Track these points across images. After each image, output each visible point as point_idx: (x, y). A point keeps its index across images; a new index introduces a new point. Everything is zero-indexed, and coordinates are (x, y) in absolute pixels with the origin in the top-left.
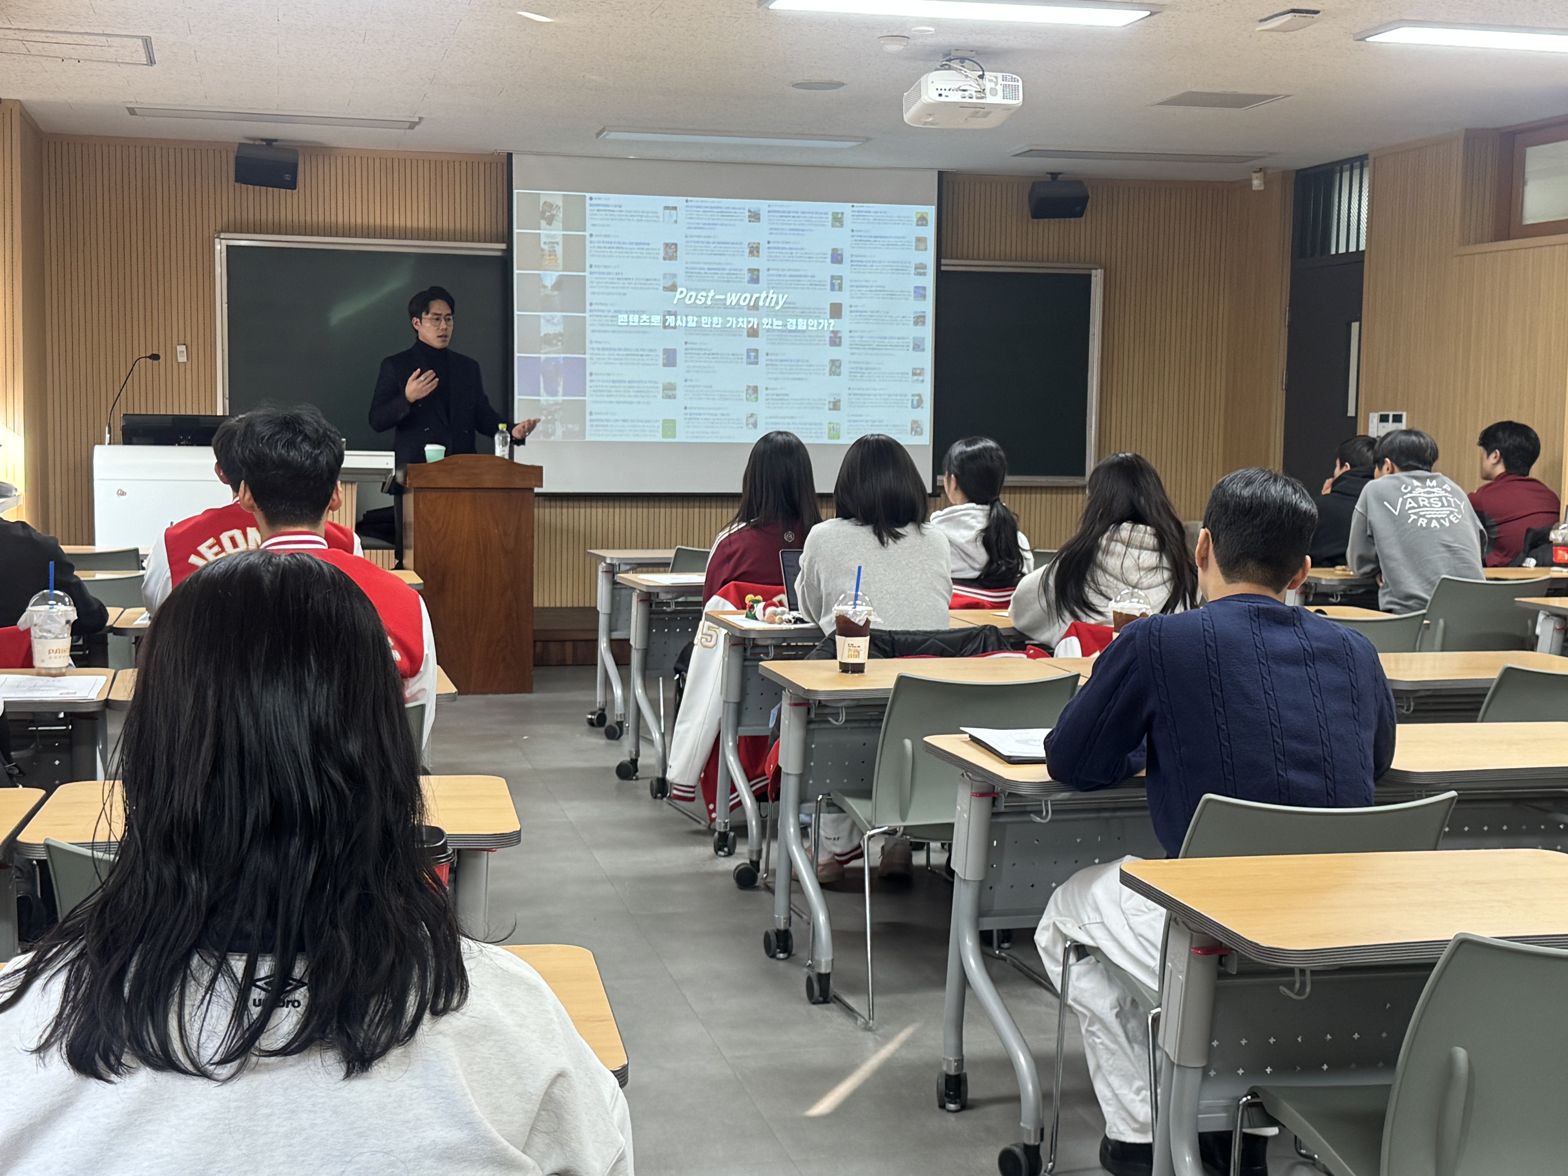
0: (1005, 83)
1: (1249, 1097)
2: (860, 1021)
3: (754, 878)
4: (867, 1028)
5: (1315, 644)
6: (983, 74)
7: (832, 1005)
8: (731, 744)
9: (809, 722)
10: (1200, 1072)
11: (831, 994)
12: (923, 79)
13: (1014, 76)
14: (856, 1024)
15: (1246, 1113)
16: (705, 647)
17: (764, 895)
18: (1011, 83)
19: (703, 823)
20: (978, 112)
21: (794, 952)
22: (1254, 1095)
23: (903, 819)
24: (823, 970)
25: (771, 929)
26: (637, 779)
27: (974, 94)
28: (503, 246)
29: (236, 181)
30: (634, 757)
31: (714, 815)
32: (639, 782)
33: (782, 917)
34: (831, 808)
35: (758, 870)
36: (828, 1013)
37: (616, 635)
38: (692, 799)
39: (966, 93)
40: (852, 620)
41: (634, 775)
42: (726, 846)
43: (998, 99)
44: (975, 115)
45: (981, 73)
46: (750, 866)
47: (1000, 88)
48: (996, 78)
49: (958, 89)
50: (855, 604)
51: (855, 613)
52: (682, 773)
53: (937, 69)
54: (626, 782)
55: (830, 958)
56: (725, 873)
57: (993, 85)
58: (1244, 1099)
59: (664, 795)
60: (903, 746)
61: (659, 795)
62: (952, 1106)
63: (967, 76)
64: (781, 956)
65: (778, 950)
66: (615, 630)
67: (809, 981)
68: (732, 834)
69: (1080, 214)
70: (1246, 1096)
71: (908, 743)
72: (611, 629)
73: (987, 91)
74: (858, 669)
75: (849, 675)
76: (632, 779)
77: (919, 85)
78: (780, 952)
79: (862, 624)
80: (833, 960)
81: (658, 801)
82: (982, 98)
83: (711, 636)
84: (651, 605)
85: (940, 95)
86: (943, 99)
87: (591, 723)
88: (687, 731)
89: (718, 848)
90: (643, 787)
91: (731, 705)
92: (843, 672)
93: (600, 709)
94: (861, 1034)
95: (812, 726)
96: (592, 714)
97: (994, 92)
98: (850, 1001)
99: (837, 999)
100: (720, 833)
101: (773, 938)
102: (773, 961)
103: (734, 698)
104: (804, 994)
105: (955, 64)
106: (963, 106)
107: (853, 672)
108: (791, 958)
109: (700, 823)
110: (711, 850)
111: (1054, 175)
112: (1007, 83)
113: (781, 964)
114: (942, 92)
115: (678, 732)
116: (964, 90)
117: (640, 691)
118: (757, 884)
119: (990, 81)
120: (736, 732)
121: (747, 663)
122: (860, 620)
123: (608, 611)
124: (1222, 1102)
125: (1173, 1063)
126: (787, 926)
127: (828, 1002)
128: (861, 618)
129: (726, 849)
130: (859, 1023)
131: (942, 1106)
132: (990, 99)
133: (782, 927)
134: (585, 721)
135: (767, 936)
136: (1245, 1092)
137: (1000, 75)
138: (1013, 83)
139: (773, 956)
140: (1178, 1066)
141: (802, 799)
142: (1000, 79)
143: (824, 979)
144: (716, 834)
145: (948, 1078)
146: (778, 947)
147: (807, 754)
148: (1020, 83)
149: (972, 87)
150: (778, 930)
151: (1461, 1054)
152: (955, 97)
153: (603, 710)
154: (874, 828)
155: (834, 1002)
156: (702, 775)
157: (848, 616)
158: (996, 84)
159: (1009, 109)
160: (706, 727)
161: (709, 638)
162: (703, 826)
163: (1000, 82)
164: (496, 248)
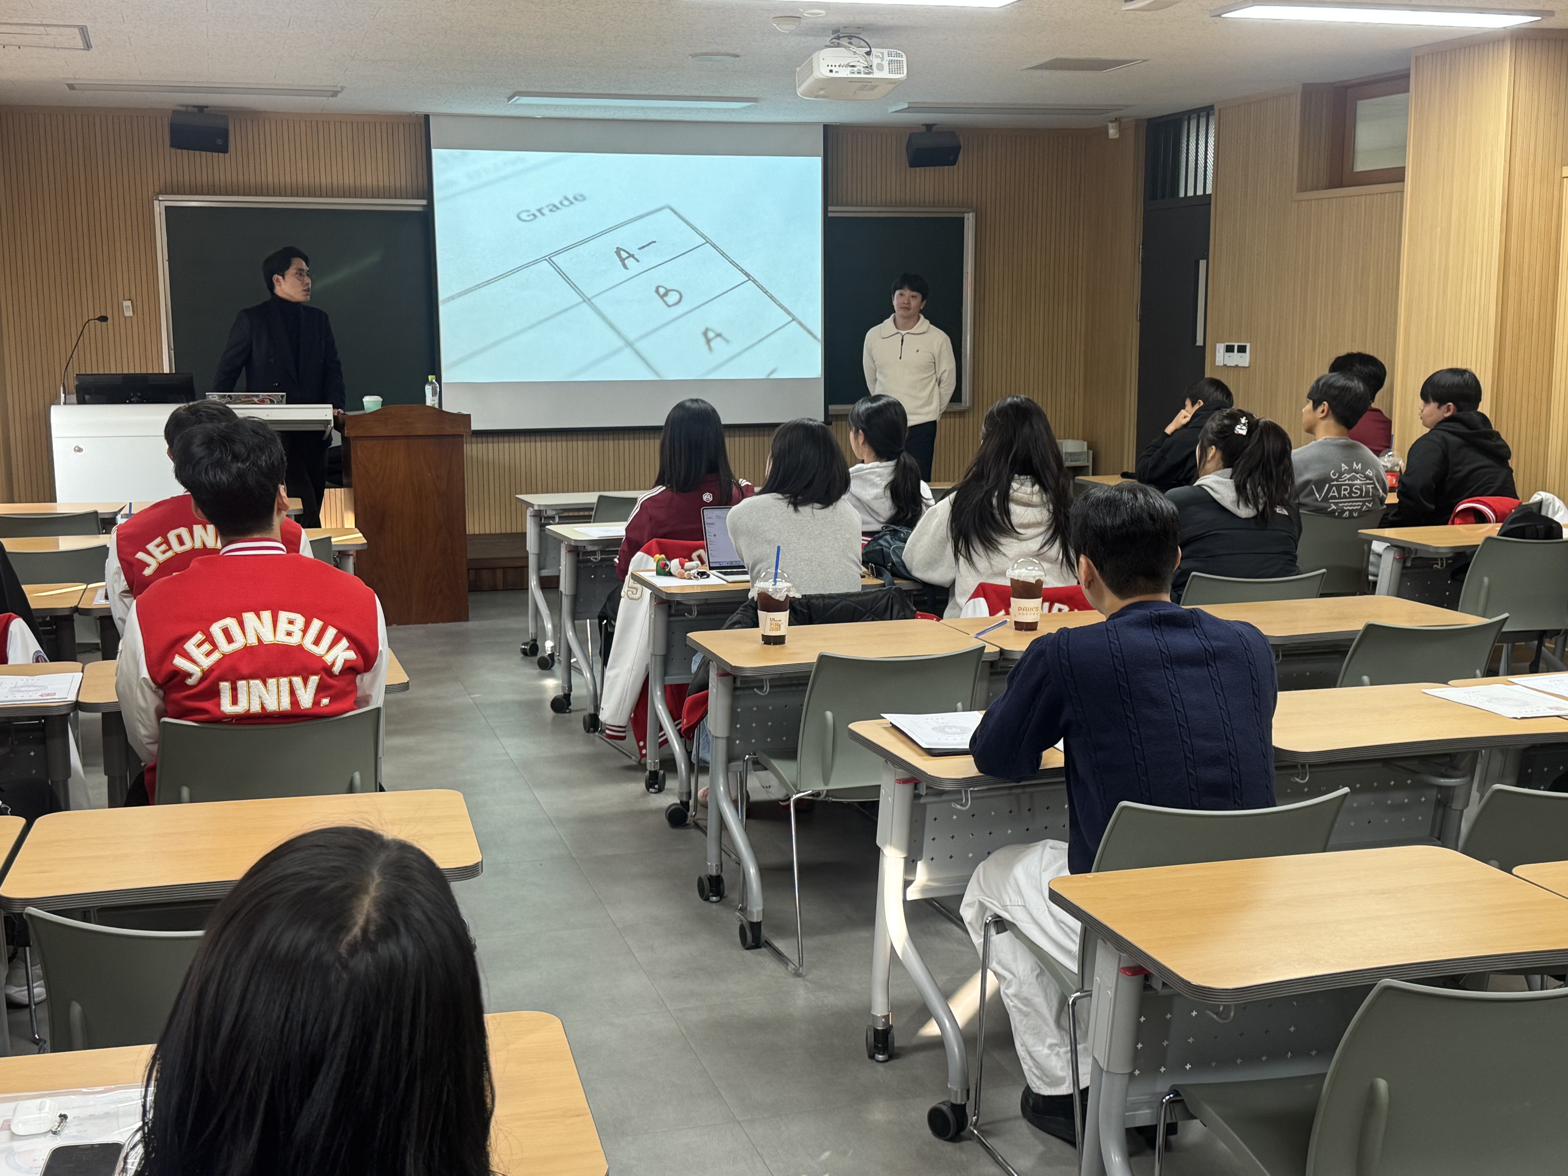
0: (891, 58)
1: (1172, 1096)
2: (791, 967)
3: (685, 817)
4: (797, 974)
5: (1215, 643)
6: (870, 51)
7: (763, 950)
8: (659, 693)
9: (735, 689)
10: (1127, 1076)
11: (763, 940)
12: (815, 56)
13: (899, 52)
14: (787, 969)
15: (1168, 1107)
16: (632, 599)
17: (694, 833)
18: (895, 58)
19: (634, 758)
20: (866, 86)
21: (726, 894)
22: (1177, 1094)
23: (826, 783)
24: (755, 919)
25: (703, 875)
26: (570, 712)
27: (862, 69)
28: (424, 202)
29: (172, 146)
30: (567, 692)
31: (644, 752)
32: (573, 714)
33: (714, 865)
34: (757, 766)
35: (688, 810)
36: (760, 958)
37: (545, 573)
38: (623, 738)
39: (855, 69)
40: (773, 596)
41: (567, 708)
42: (656, 784)
43: (885, 74)
44: (862, 88)
45: (869, 50)
46: (681, 807)
47: (885, 64)
48: (882, 54)
49: (848, 65)
50: (775, 581)
51: (775, 590)
52: (614, 715)
53: (827, 46)
54: (560, 715)
55: (760, 908)
56: (657, 811)
57: (879, 61)
58: (1167, 1097)
59: (596, 730)
60: (824, 718)
61: (592, 729)
62: (880, 1057)
63: (855, 53)
64: (714, 899)
65: (711, 894)
66: (544, 568)
67: (742, 929)
68: (662, 772)
69: (953, 163)
70: (1169, 1095)
71: (829, 714)
72: (540, 568)
73: (874, 67)
74: (779, 640)
75: (772, 647)
76: (565, 712)
77: (811, 62)
78: (713, 896)
79: (782, 599)
80: (763, 910)
81: (591, 735)
82: (869, 73)
83: (637, 589)
84: (578, 555)
85: (831, 71)
86: (833, 75)
87: (524, 652)
88: (617, 676)
89: (649, 786)
90: (576, 720)
91: (658, 657)
92: (765, 643)
93: (532, 640)
94: (792, 980)
95: (738, 692)
96: (525, 644)
97: (880, 67)
98: (779, 944)
99: (768, 944)
100: (650, 772)
101: (706, 883)
102: (707, 903)
103: (661, 651)
104: (738, 939)
105: (844, 41)
106: (851, 81)
107: (775, 644)
108: (723, 900)
109: (631, 758)
110: (642, 786)
111: (929, 127)
112: (893, 58)
113: (714, 907)
114: (833, 69)
115: (608, 677)
116: (853, 66)
117: (571, 633)
118: (688, 822)
119: (877, 57)
120: (663, 681)
121: (672, 619)
122: (780, 597)
123: (536, 552)
124: (1146, 1098)
125: (1102, 1070)
126: (719, 872)
127: (760, 947)
128: (781, 594)
129: (656, 786)
130: (789, 969)
131: (872, 1057)
132: (877, 74)
133: (714, 873)
134: (519, 650)
135: (700, 881)
136: (1166, 1090)
137: (885, 51)
138: (898, 59)
139: (707, 899)
140: (1107, 1072)
141: (731, 758)
142: (886, 55)
143: (756, 927)
144: (648, 773)
145: (876, 1031)
146: (711, 891)
147: (734, 717)
148: (904, 59)
149: (861, 62)
150: (711, 876)
151: (1382, 1084)
152: (844, 73)
153: (535, 640)
154: (799, 792)
155: (765, 947)
156: (632, 716)
157: (770, 594)
158: (882, 59)
159: (895, 83)
160: (634, 673)
161: (635, 591)
162: (633, 762)
163: (886, 58)
164: (417, 204)
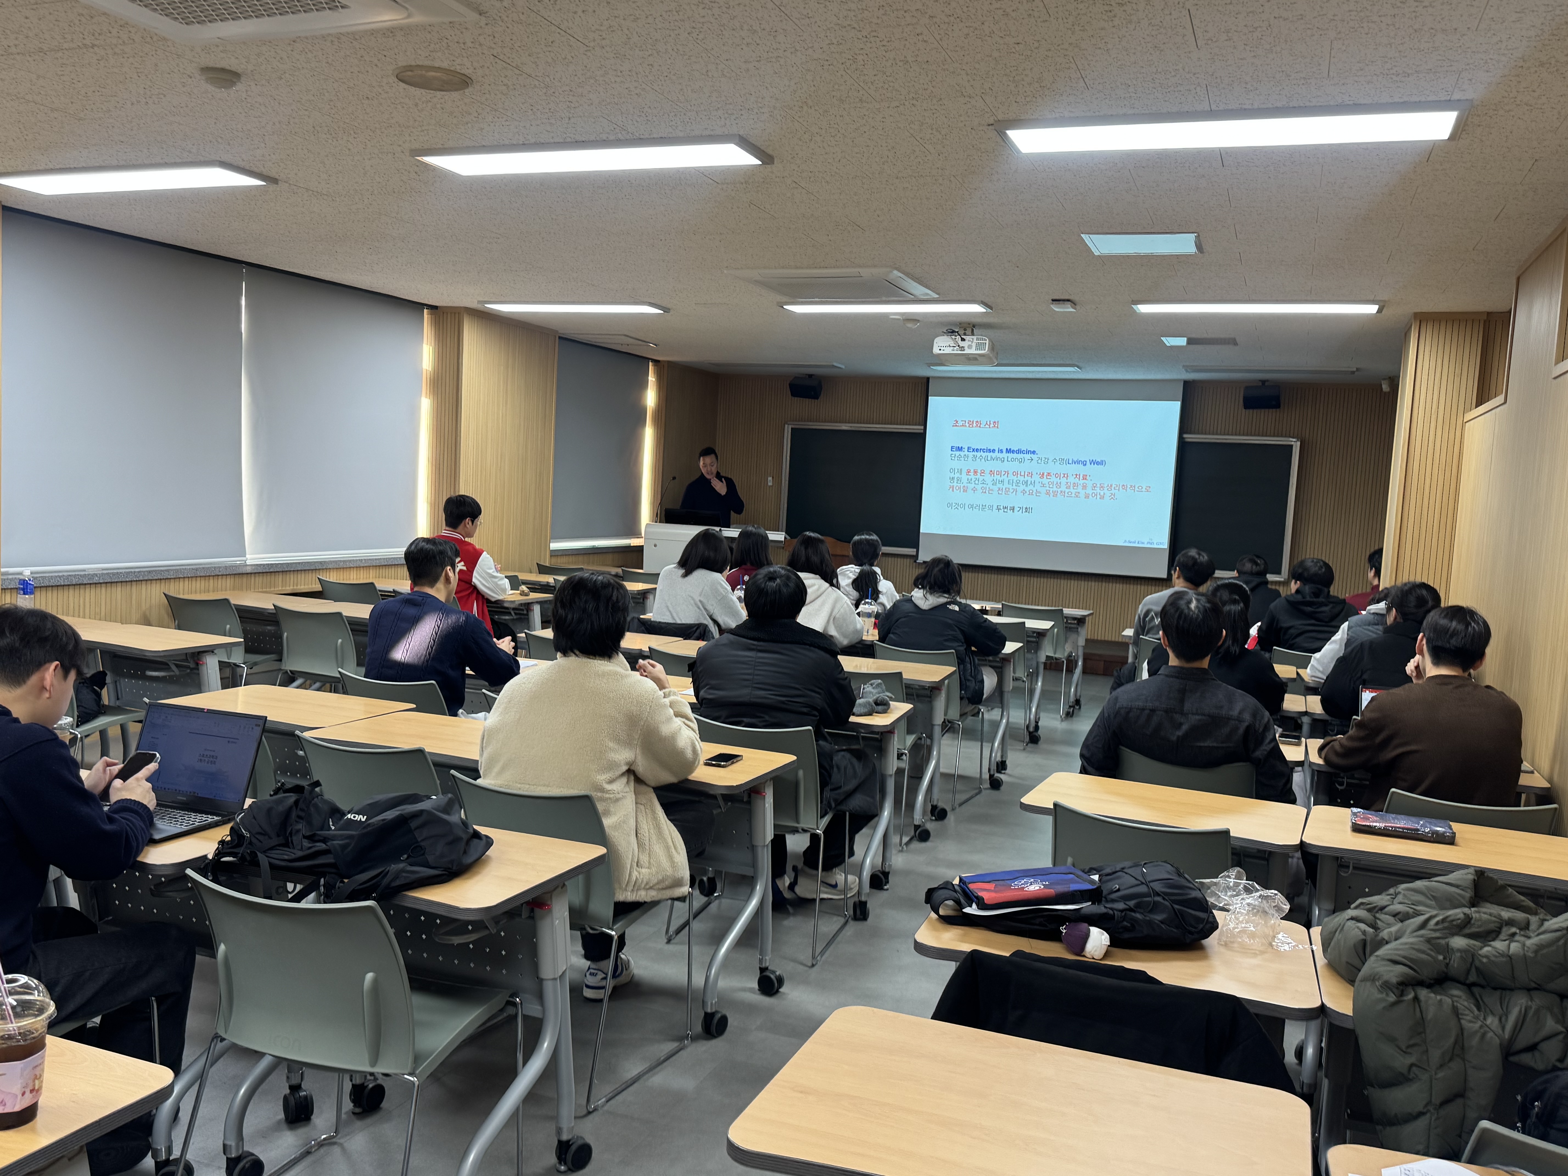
0: (978, 342)
6: (963, 338)
13: (984, 338)
18: (981, 342)
27: (959, 348)
28: (922, 427)
29: (792, 395)
39: (955, 348)
43: (973, 351)
45: (961, 337)
47: (974, 345)
48: (973, 339)
49: (951, 346)
53: (943, 336)
57: (970, 343)
63: (955, 339)
73: (966, 347)
77: (933, 344)
82: (964, 350)
85: (940, 349)
86: (941, 352)
97: (970, 347)
105: (948, 333)
106: (956, 355)
111: (1263, 382)
114: (942, 348)
116: (953, 346)
119: (969, 341)
132: (967, 351)
137: (975, 337)
142: (975, 339)
148: (987, 342)
149: (958, 344)
152: (948, 351)
158: (972, 342)
163: (975, 341)
164: (918, 428)
